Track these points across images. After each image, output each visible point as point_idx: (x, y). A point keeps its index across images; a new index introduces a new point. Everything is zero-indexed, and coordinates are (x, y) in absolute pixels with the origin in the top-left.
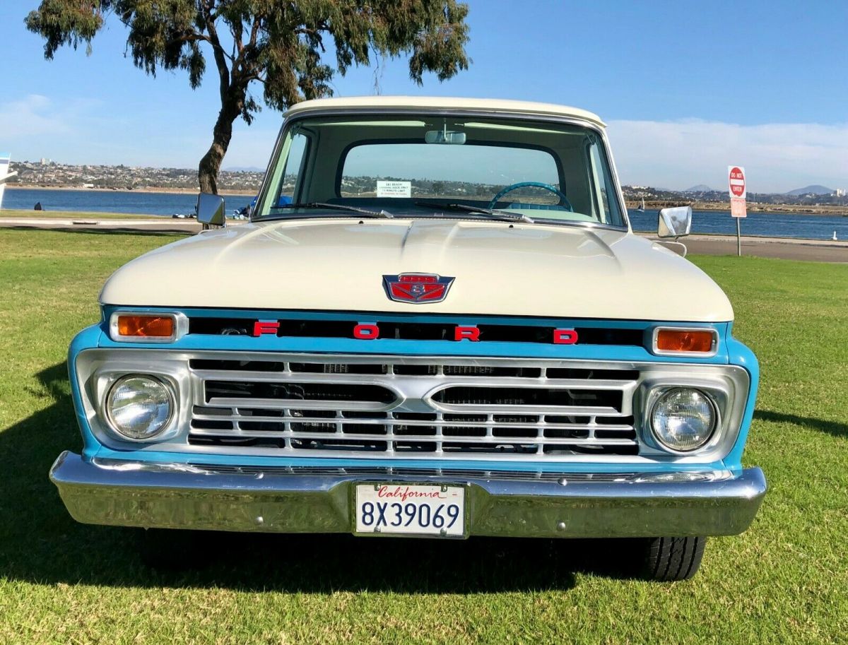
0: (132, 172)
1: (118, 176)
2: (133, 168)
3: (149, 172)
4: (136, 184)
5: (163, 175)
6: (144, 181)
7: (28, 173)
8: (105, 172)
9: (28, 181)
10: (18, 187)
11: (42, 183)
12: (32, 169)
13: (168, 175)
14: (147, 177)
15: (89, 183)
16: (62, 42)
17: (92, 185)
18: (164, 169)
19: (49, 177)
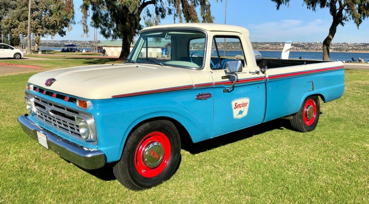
0: (349, 45)
1: (343, 46)
2: (349, 43)
3: (355, 45)
4: (350, 49)
5: (361, 46)
6: (353, 48)
7: (313, 46)
8: (338, 45)
9: (312, 49)
10: (308, 51)
11: (317, 49)
12: (314, 45)
13: (362, 46)
14: (355, 47)
15: (333, 49)
16: (281, 3)
17: (333, 50)
18: (361, 44)
19: (319, 47)
